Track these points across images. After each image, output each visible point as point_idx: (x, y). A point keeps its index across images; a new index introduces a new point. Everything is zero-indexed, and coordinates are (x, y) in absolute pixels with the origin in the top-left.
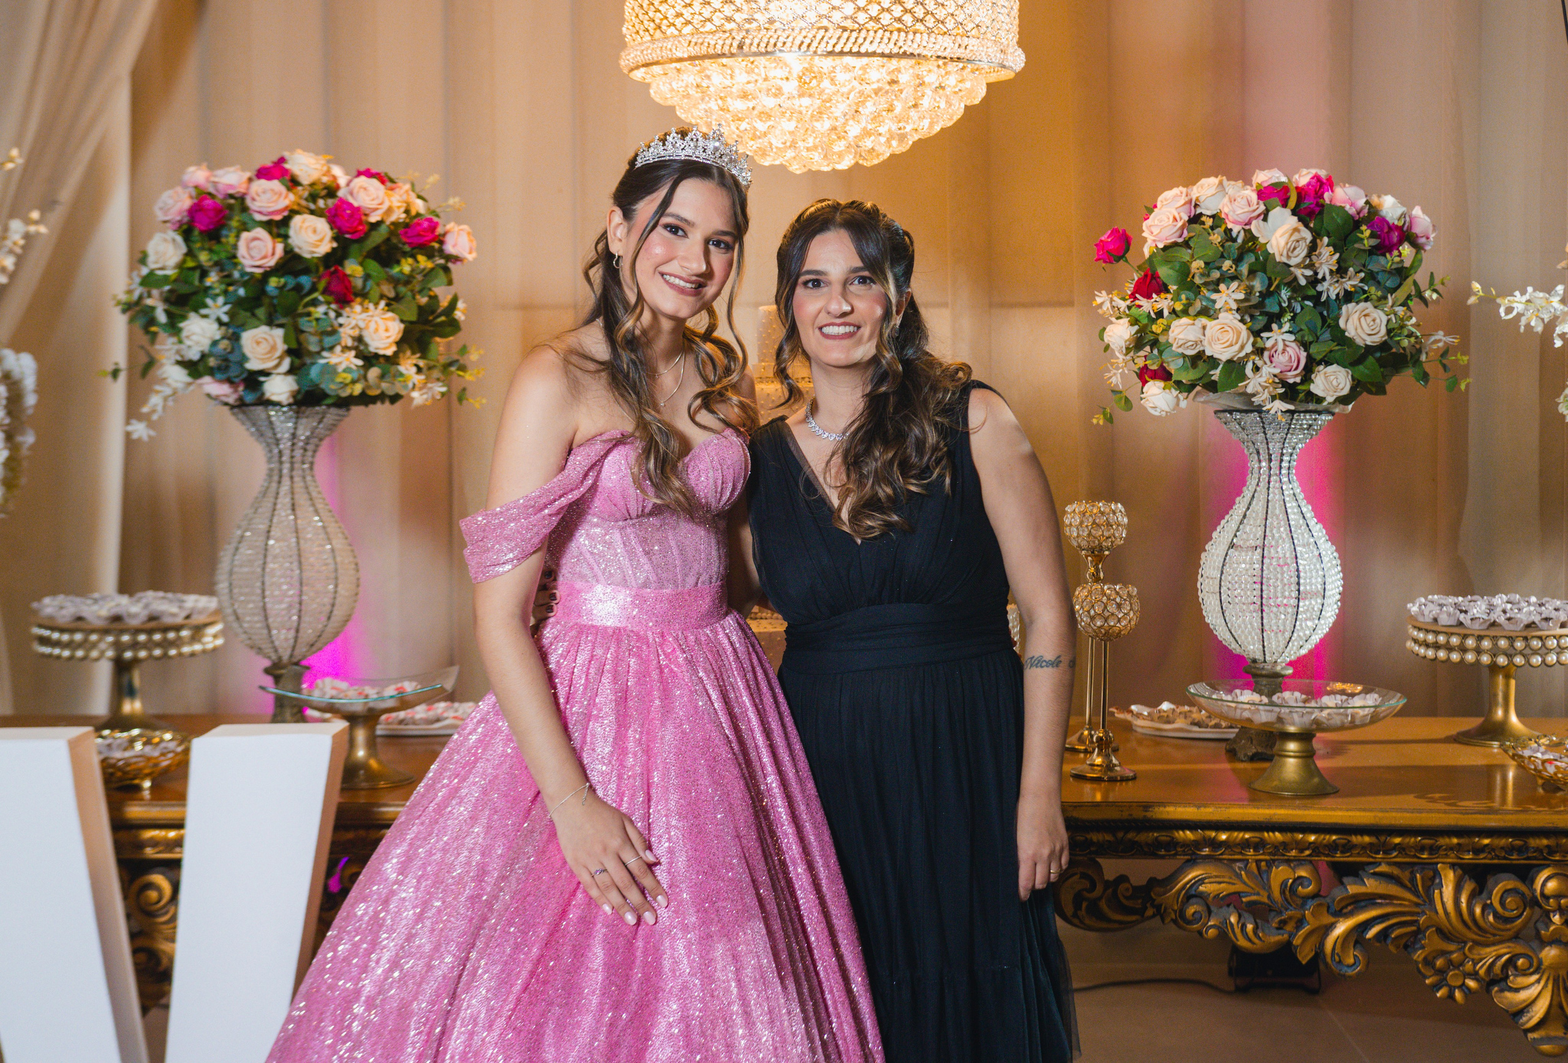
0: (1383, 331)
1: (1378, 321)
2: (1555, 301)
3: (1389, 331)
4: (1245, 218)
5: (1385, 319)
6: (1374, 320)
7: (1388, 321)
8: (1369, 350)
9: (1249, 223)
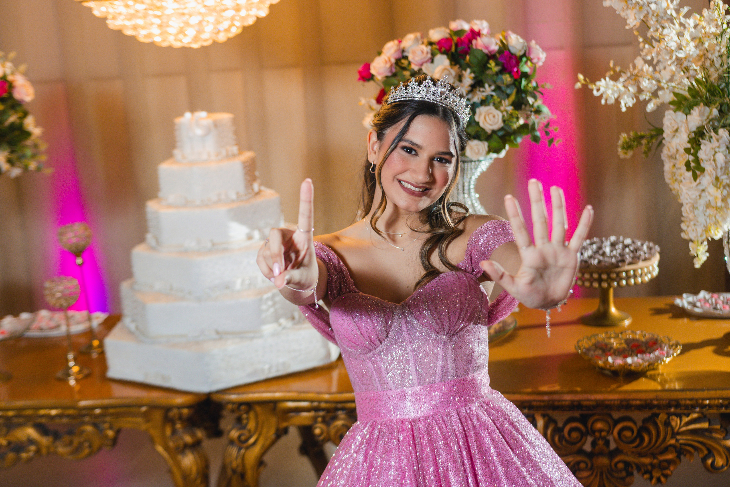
0: (500, 121)
1: (496, 117)
2: (620, 86)
3: (504, 121)
4: (420, 62)
5: (501, 115)
6: (494, 117)
7: (503, 116)
8: (494, 132)
9: (422, 65)
